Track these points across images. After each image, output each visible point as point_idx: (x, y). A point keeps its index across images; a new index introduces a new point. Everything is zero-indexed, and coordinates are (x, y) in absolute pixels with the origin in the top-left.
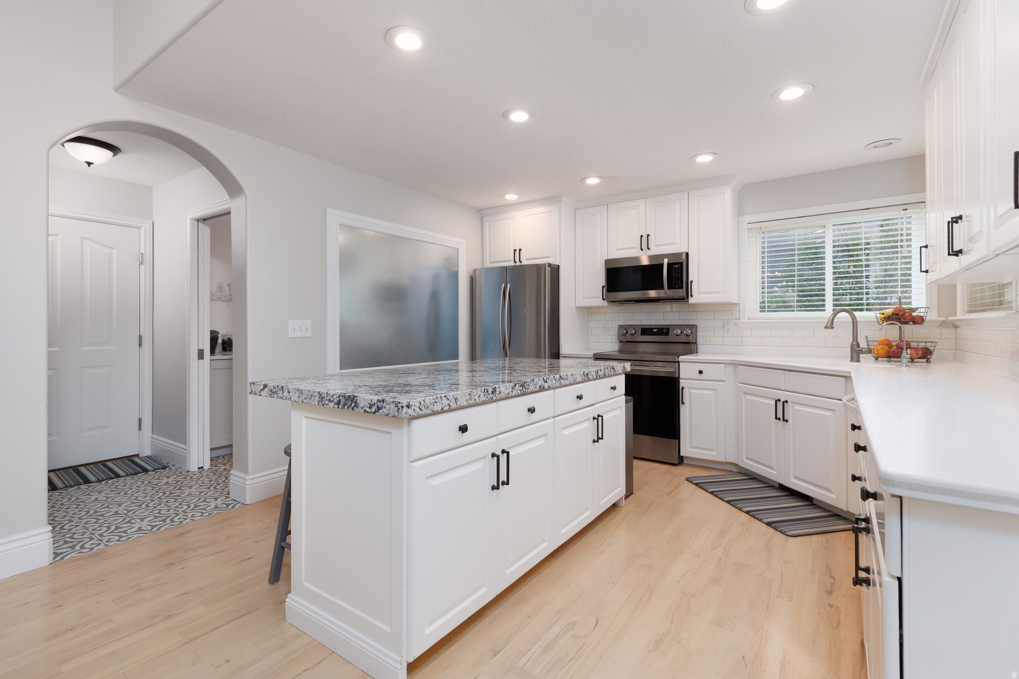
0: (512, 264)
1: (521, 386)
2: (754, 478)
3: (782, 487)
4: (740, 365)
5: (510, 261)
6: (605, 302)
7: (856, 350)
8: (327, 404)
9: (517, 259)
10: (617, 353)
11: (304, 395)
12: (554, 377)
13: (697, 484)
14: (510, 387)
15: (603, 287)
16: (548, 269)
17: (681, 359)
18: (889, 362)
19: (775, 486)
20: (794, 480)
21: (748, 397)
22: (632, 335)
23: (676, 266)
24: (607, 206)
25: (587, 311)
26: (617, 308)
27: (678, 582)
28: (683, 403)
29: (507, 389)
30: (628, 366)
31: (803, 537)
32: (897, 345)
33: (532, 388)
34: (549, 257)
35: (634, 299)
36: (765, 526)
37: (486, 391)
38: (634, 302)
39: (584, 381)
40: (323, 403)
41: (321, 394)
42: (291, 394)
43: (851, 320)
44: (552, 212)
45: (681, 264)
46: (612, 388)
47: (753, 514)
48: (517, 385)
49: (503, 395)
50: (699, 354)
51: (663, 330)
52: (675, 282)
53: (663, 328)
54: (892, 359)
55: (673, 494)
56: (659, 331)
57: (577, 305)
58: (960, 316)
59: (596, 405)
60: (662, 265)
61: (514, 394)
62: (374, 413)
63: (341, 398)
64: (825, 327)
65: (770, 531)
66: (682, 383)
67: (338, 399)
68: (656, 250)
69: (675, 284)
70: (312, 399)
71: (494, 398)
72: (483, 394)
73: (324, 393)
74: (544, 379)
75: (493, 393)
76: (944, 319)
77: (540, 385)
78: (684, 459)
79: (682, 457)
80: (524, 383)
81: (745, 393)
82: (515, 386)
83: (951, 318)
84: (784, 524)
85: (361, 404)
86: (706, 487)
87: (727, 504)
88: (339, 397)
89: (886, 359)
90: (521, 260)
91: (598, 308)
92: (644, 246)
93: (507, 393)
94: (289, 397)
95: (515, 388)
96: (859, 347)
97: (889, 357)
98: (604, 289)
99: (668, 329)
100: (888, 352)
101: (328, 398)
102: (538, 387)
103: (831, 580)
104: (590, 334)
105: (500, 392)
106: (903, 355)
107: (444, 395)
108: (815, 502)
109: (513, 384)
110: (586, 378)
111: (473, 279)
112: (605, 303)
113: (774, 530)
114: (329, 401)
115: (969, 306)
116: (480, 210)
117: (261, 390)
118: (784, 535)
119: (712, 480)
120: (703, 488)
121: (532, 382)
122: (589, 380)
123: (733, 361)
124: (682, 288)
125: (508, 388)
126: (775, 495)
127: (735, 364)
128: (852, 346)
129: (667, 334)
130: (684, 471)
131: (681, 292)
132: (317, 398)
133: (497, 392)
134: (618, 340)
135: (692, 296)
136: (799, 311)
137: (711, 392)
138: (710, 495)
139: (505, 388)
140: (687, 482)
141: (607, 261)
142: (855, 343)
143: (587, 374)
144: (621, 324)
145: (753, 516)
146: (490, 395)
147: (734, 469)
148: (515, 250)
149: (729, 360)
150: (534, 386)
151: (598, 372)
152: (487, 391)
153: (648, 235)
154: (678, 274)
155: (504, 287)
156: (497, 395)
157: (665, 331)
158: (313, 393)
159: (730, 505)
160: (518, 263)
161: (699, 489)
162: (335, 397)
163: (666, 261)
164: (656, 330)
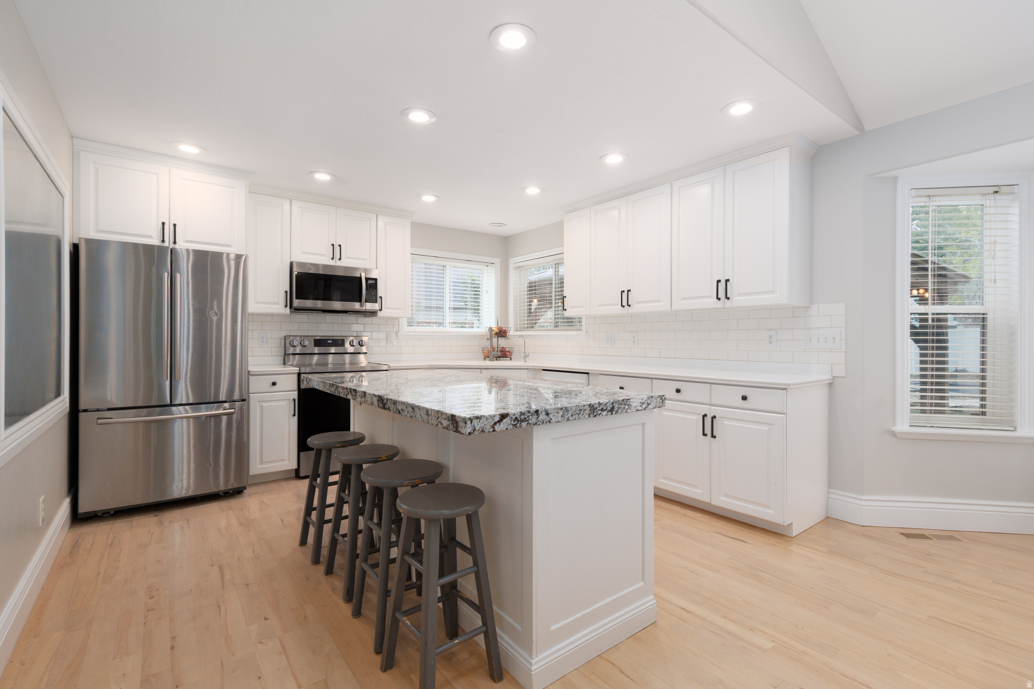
8: (600, 414)
11: (570, 412)
22: (305, 347)
23: (370, 282)
35: (321, 309)
40: (595, 414)
41: (593, 406)
42: (551, 416)
45: (376, 280)
53: (338, 340)
56: (334, 343)
62: (644, 409)
63: (614, 404)
67: (611, 406)
70: (582, 413)
73: (595, 404)
85: (634, 405)
88: (613, 403)
92: (336, 255)
94: (548, 419)
101: (600, 408)
114: (602, 410)
117: (495, 423)
129: (343, 345)
132: (588, 411)
141: (291, 264)
153: (341, 246)
158: (583, 407)
162: (608, 405)
163: (364, 275)
164: (331, 341)
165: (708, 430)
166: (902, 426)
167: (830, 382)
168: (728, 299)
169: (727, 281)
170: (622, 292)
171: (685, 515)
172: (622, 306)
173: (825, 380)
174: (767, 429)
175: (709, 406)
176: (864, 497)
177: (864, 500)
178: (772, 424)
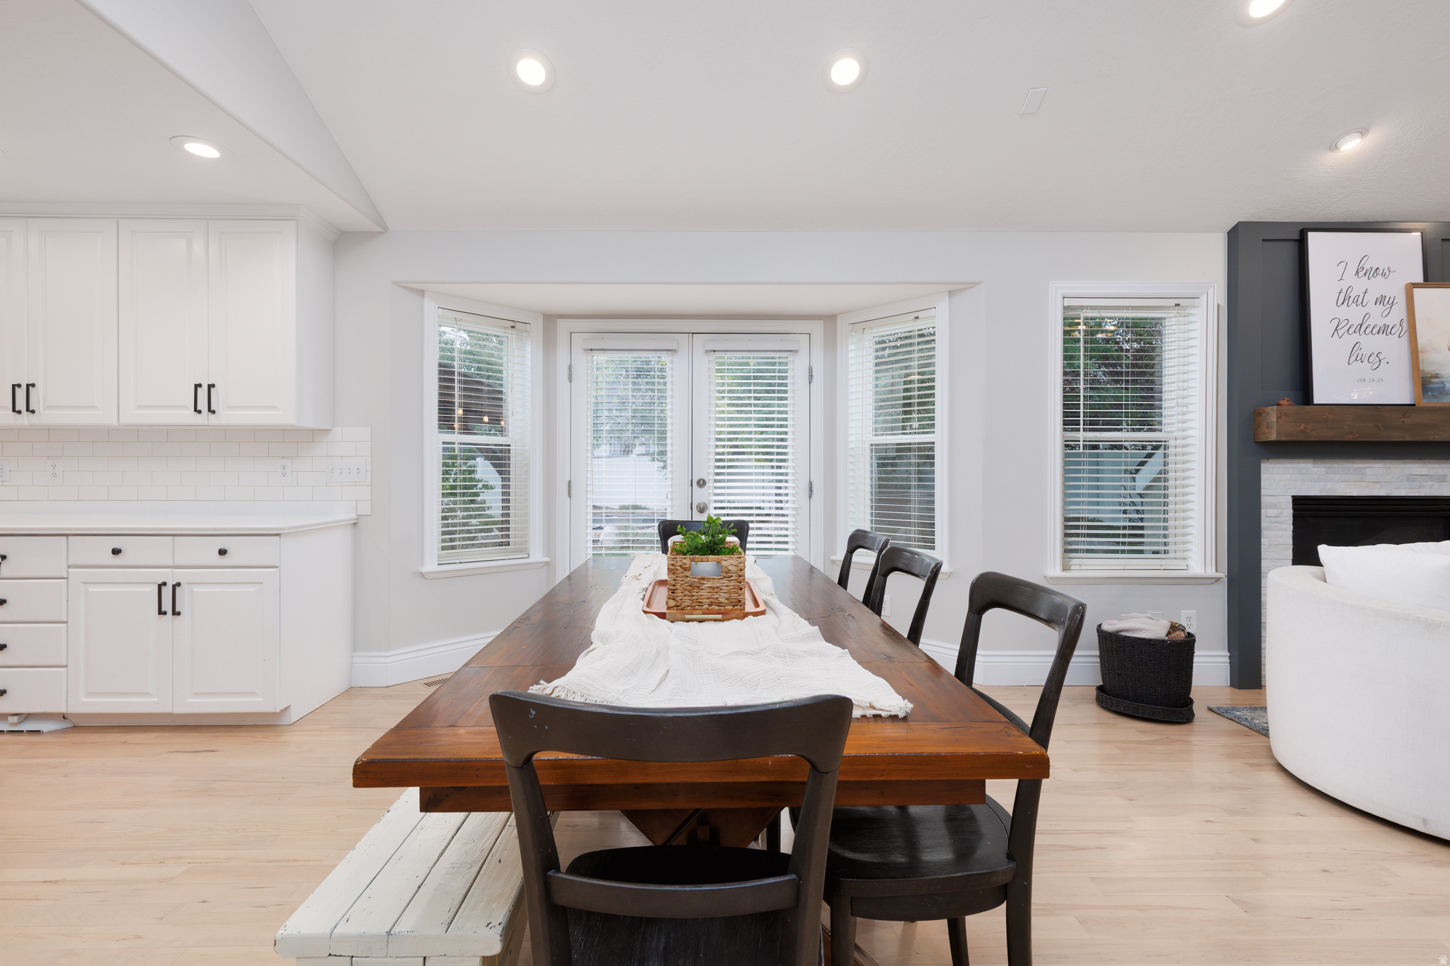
165: (167, 606)
166: (430, 566)
167: (354, 522)
168: (214, 412)
169: (211, 386)
170: (14, 386)
171: (124, 743)
172: (14, 410)
173: (349, 520)
174: (254, 590)
175: (170, 570)
176: (389, 654)
177: (390, 656)
178: (262, 583)
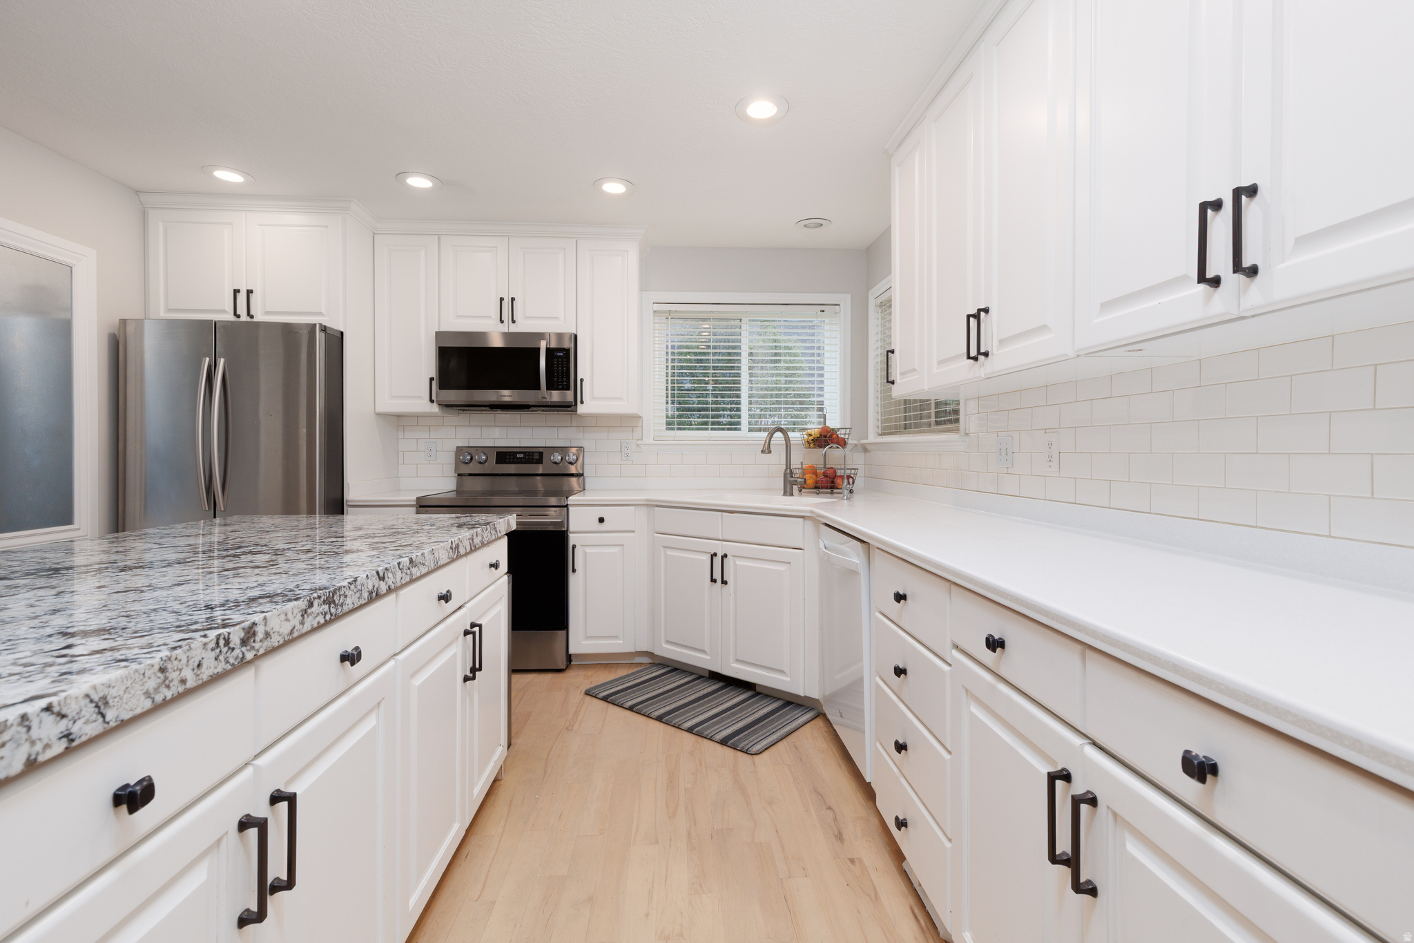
0: (230, 317)
1: (324, 601)
2: (675, 669)
3: (715, 676)
4: (657, 506)
5: (224, 311)
6: (435, 404)
7: (790, 481)
9: (242, 310)
10: (453, 495)
12: (399, 564)
13: (605, 699)
14: (296, 611)
15: (432, 379)
16: (320, 337)
17: (572, 500)
18: (818, 494)
19: (704, 675)
20: (735, 665)
21: (670, 552)
22: (480, 463)
23: (558, 354)
24: (439, 238)
25: (399, 421)
26: (454, 418)
27: (647, 915)
28: (574, 571)
29: (287, 620)
30: (510, 522)
31: (770, 749)
32: (824, 473)
33: (350, 602)
34: (320, 314)
35: (488, 404)
36: (719, 747)
37: (222, 642)
38: (487, 408)
39: (452, 561)
43: (784, 442)
44: (327, 227)
45: (568, 351)
46: (492, 566)
47: (697, 731)
48: (316, 603)
49: (276, 640)
50: (586, 492)
51: (533, 456)
52: (558, 378)
53: (533, 452)
54: (820, 490)
55: (576, 727)
56: (527, 457)
57: (378, 410)
58: (872, 438)
59: (468, 605)
60: (538, 349)
61: (307, 627)
64: (762, 451)
65: (728, 752)
66: (573, 539)
68: (523, 326)
69: (558, 381)
71: (249, 656)
72: (213, 654)
74: (378, 573)
75: (244, 642)
76: (856, 442)
77: (371, 588)
78: (572, 658)
79: (570, 655)
80: (334, 592)
81: (664, 547)
82: (311, 605)
83: (864, 441)
84: (741, 735)
86: (620, 701)
87: (657, 724)
89: (815, 490)
90: (252, 313)
91: (417, 416)
92: (506, 316)
93: (287, 631)
95: (309, 611)
96: (792, 477)
97: (816, 488)
98: (434, 383)
99: (541, 454)
100: (817, 482)
102: (366, 595)
103: (830, 813)
104: (401, 461)
105: (267, 635)
106: (844, 486)
107: (43, 703)
108: (758, 689)
109: (306, 603)
110: (457, 554)
111: (118, 343)
112: (435, 408)
113: (732, 750)
115: (883, 428)
116: (137, 192)
118: (748, 755)
119: (624, 686)
120: (616, 703)
121: (352, 587)
122: (459, 557)
123: (647, 500)
124: (568, 388)
125: (290, 616)
126: (709, 690)
127: (651, 505)
128: (785, 475)
129: (540, 461)
130: (578, 680)
131: (569, 395)
133: (260, 636)
134: (455, 473)
135: (582, 402)
136: (715, 429)
137: (616, 550)
138: (628, 713)
139: (283, 617)
140: (588, 698)
141: (439, 335)
142: (788, 471)
143: (457, 546)
144: (460, 445)
145: (699, 735)
146: (237, 652)
147: (646, 660)
148: (236, 292)
149: (641, 500)
150: (358, 595)
151: (473, 540)
152: (227, 642)
153: (513, 299)
154: (562, 368)
155: (210, 366)
156: (257, 645)
157: (536, 456)
159: (662, 724)
160: (244, 318)
161: (612, 708)
163: (543, 345)
164: (522, 455)
